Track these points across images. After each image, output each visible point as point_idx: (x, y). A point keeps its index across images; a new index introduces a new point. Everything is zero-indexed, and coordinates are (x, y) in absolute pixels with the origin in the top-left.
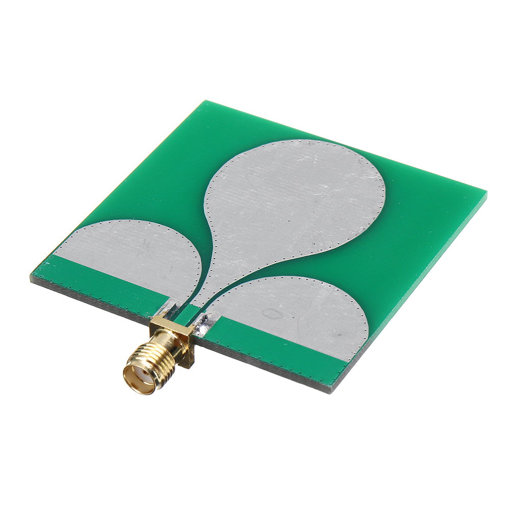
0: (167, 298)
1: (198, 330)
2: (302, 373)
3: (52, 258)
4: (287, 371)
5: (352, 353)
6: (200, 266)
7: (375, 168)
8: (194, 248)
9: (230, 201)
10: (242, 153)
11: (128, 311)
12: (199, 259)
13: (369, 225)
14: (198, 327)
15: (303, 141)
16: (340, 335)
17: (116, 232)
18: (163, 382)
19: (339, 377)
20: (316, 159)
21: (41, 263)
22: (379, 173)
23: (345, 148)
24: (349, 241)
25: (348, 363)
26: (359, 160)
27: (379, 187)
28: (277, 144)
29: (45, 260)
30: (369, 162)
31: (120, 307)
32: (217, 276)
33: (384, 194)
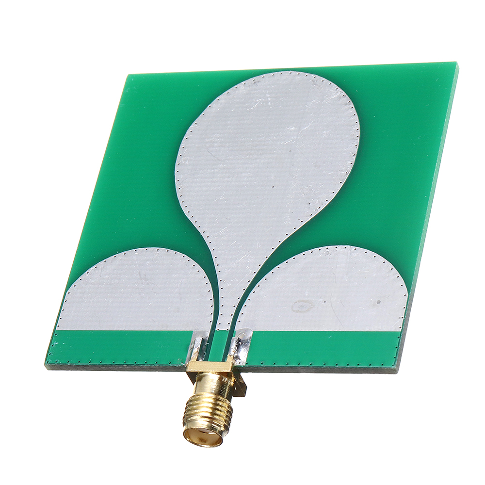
0: (190, 333)
1: (237, 358)
2: (360, 364)
3: (57, 334)
4: (344, 367)
5: (400, 318)
6: (207, 280)
7: (332, 83)
8: (193, 262)
9: (204, 189)
10: (193, 125)
11: (160, 365)
12: (203, 273)
13: (355, 157)
14: (236, 355)
15: (246, 82)
16: (379, 302)
17: (107, 276)
18: (227, 428)
19: (398, 352)
20: (269, 99)
21: (49, 346)
22: (339, 89)
23: (293, 73)
24: (342, 184)
25: (401, 332)
26: (313, 81)
27: (346, 105)
28: (223, 97)
29: (51, 340)
30: (324, 79)
31: (149, 364)
32: (229, 285)
33: (354, 111)
